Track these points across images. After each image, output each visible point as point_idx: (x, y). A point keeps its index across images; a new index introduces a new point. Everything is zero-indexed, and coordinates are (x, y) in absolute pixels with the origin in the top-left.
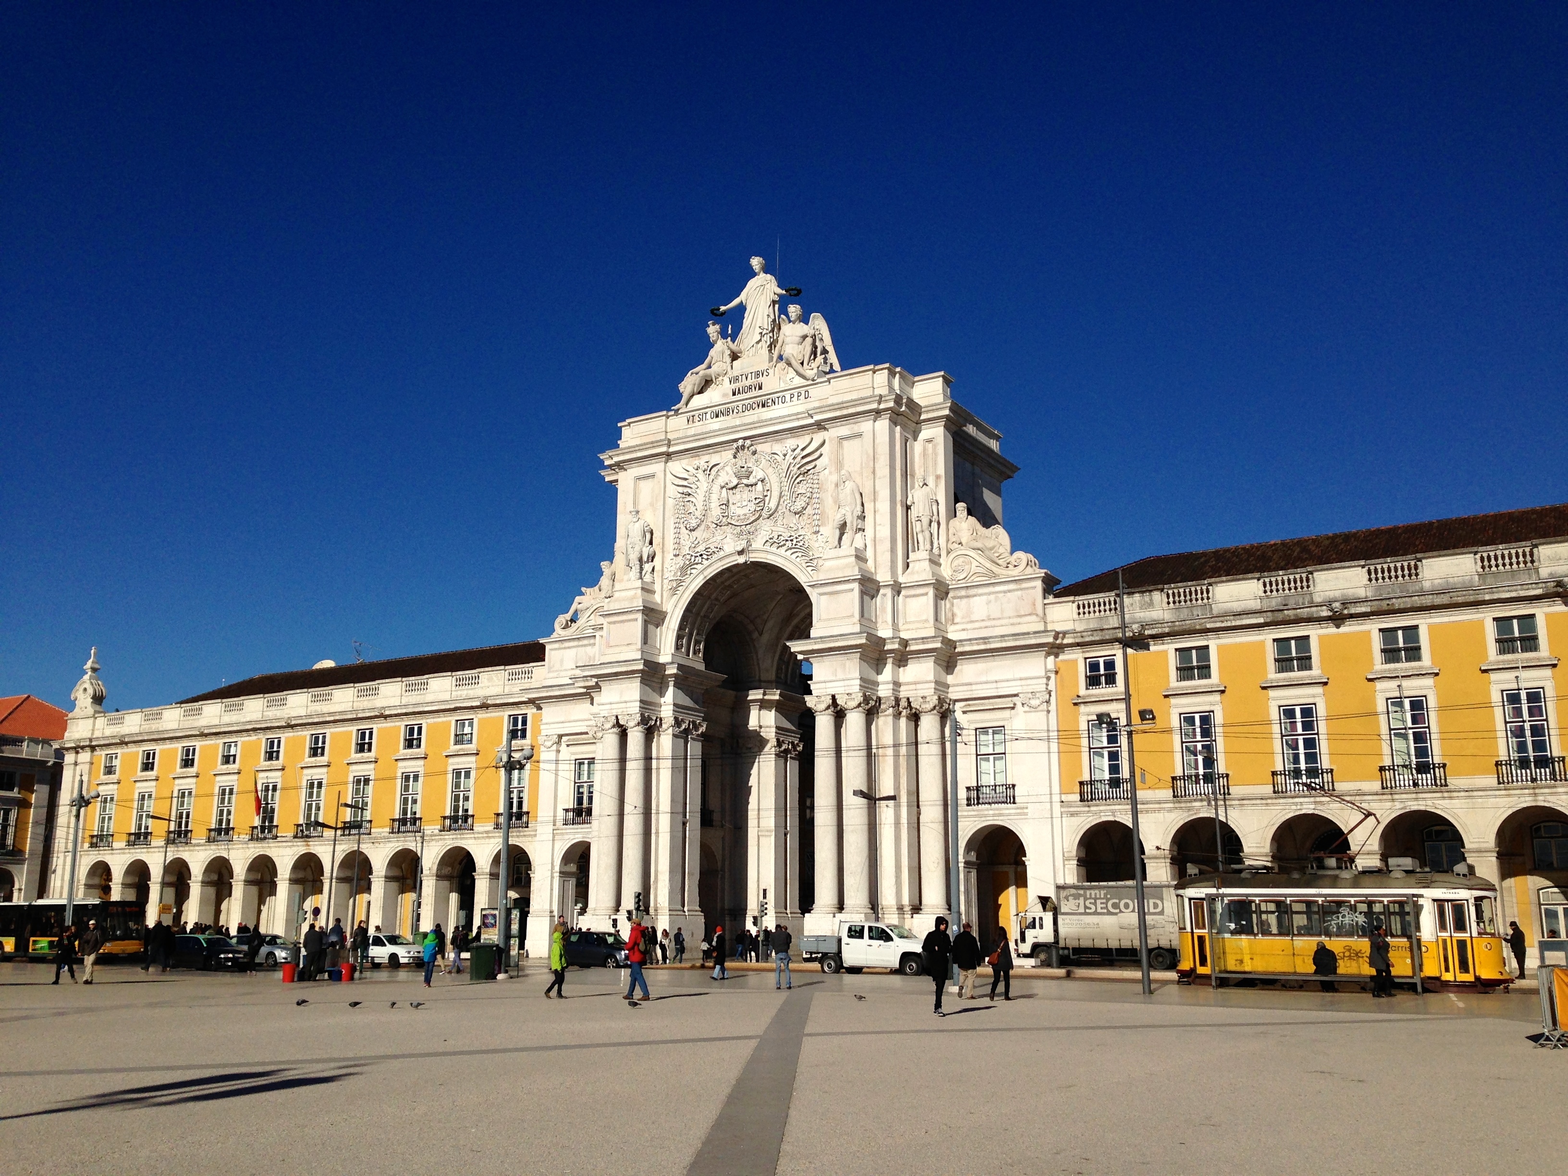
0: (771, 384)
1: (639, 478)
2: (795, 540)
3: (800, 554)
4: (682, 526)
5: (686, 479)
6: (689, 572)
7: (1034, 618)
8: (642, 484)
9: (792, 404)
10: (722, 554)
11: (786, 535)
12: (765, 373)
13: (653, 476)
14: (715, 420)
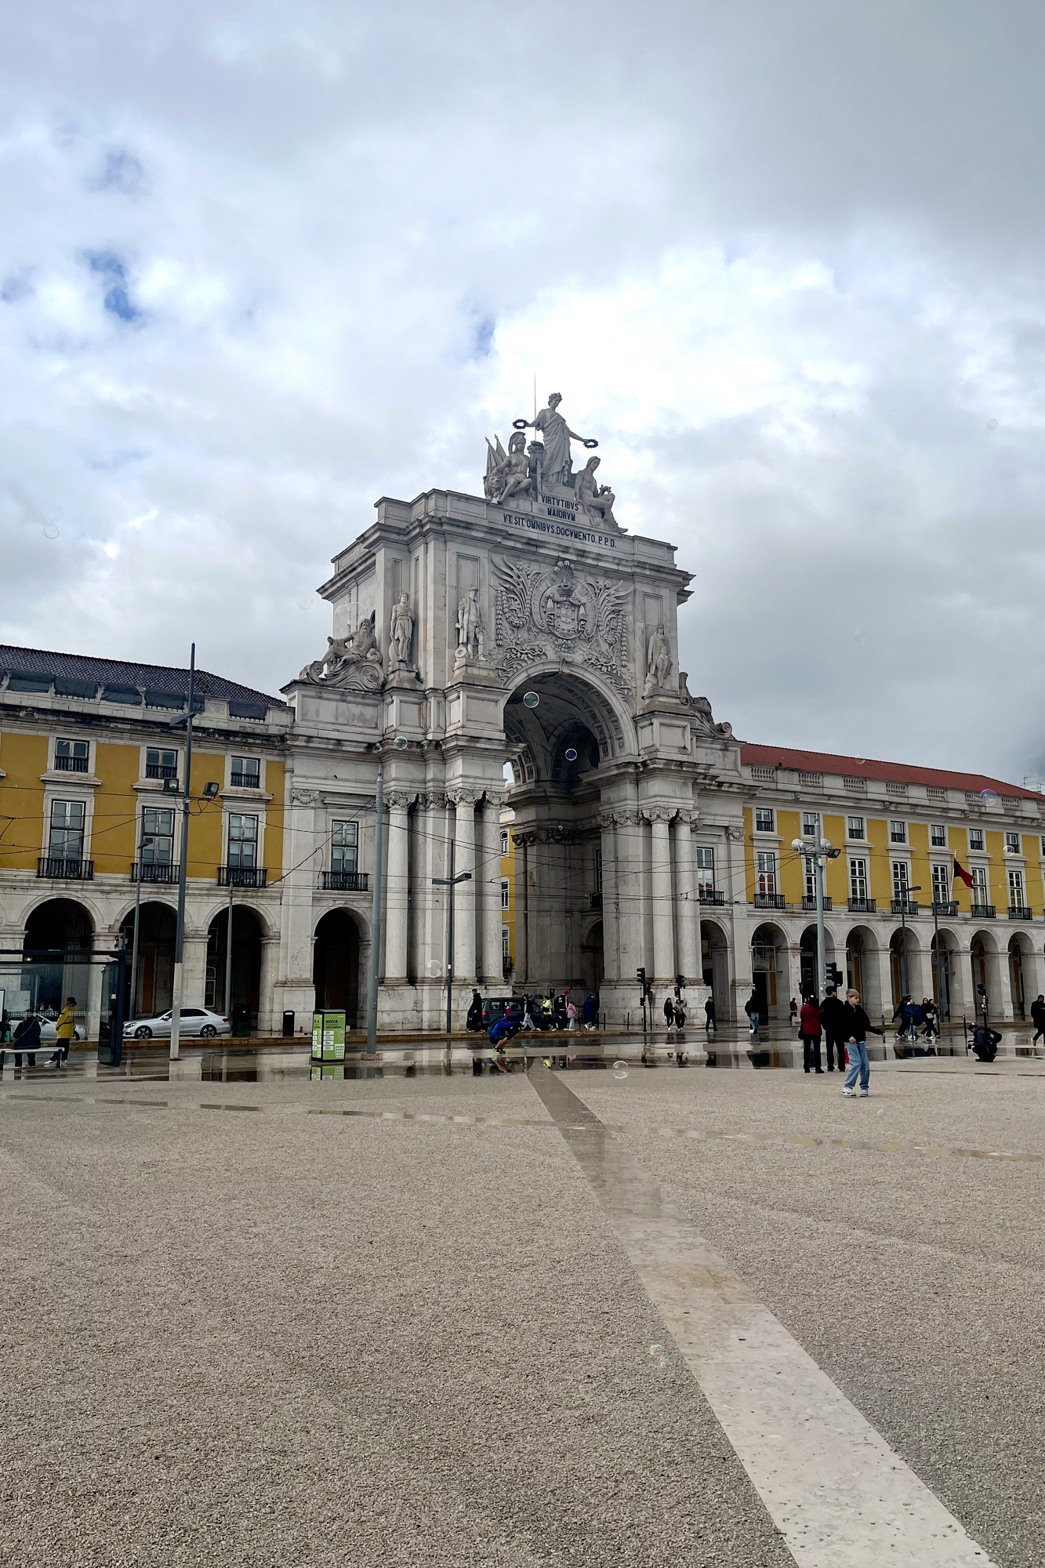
0: (583, 519)
1: (460, 556)
2: (609, 668)
3: (613, 681)
4: (504, 619)
5: (511, 577)
6: (514, 666)
7: (735, 773)
8: (463, 562)
9: (600, 545)
10: (544, 657)
11: (603, 660)
12: (575, 507)
13: (476, 559)
14: (531, 529)
